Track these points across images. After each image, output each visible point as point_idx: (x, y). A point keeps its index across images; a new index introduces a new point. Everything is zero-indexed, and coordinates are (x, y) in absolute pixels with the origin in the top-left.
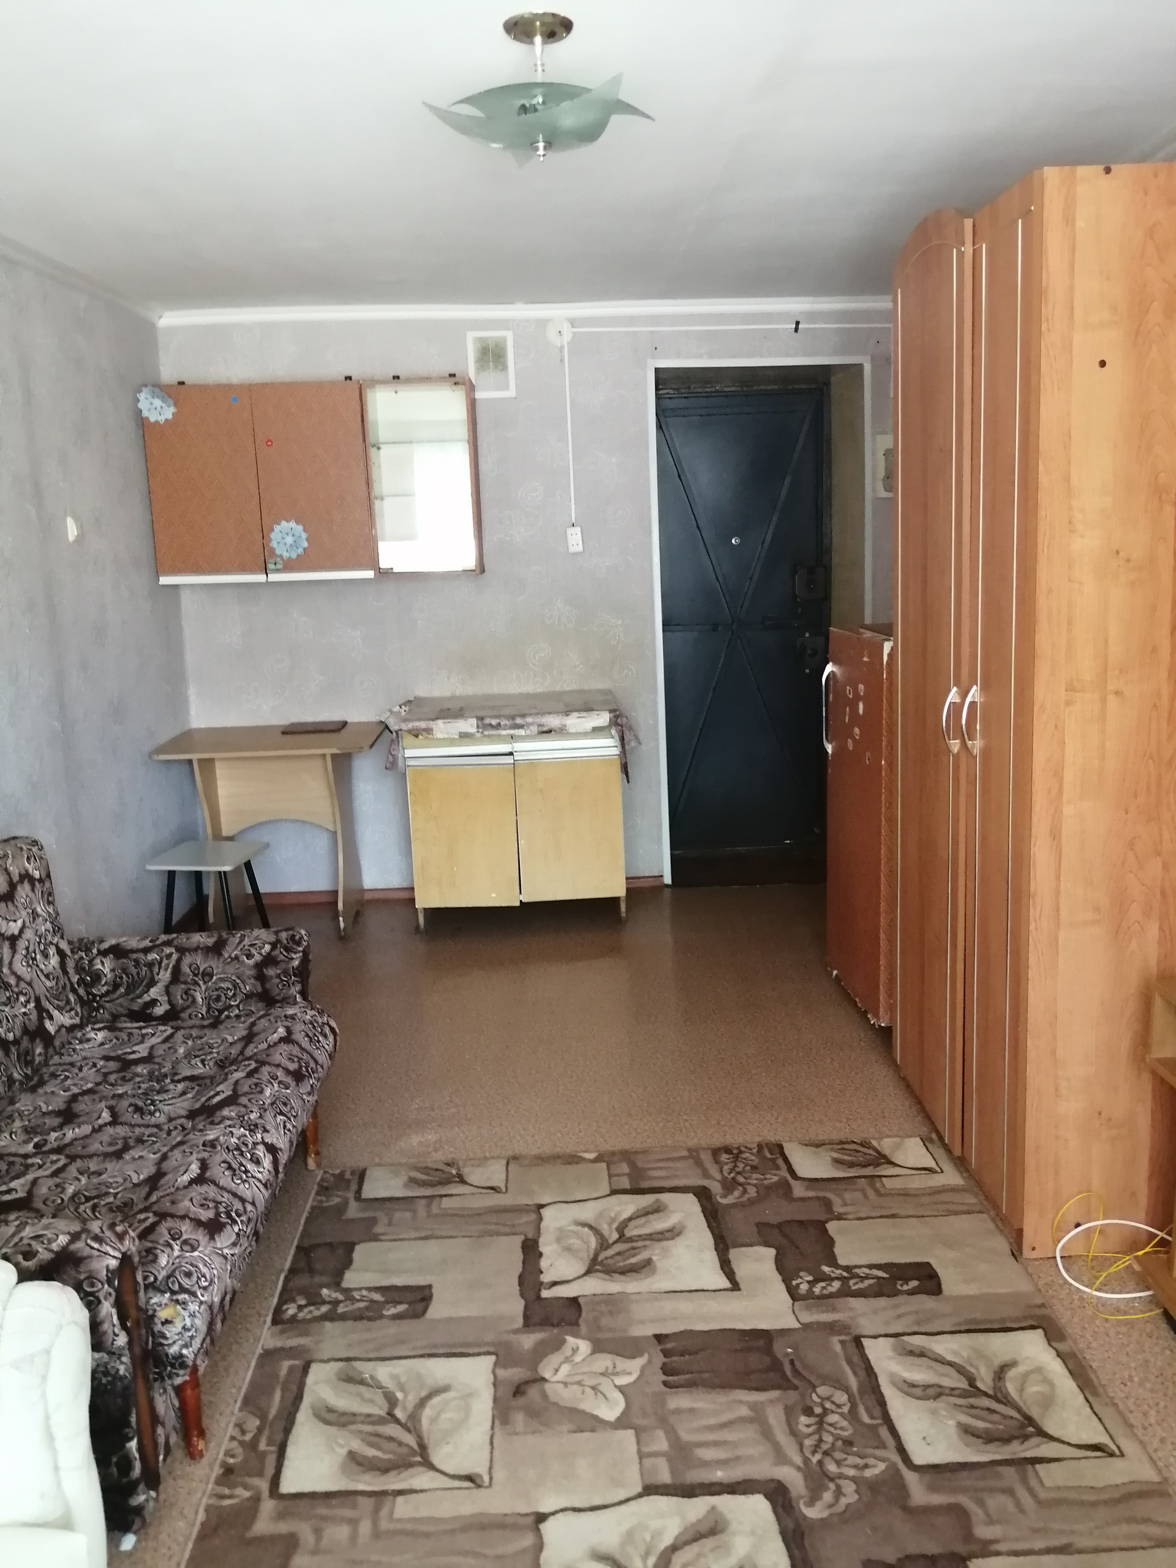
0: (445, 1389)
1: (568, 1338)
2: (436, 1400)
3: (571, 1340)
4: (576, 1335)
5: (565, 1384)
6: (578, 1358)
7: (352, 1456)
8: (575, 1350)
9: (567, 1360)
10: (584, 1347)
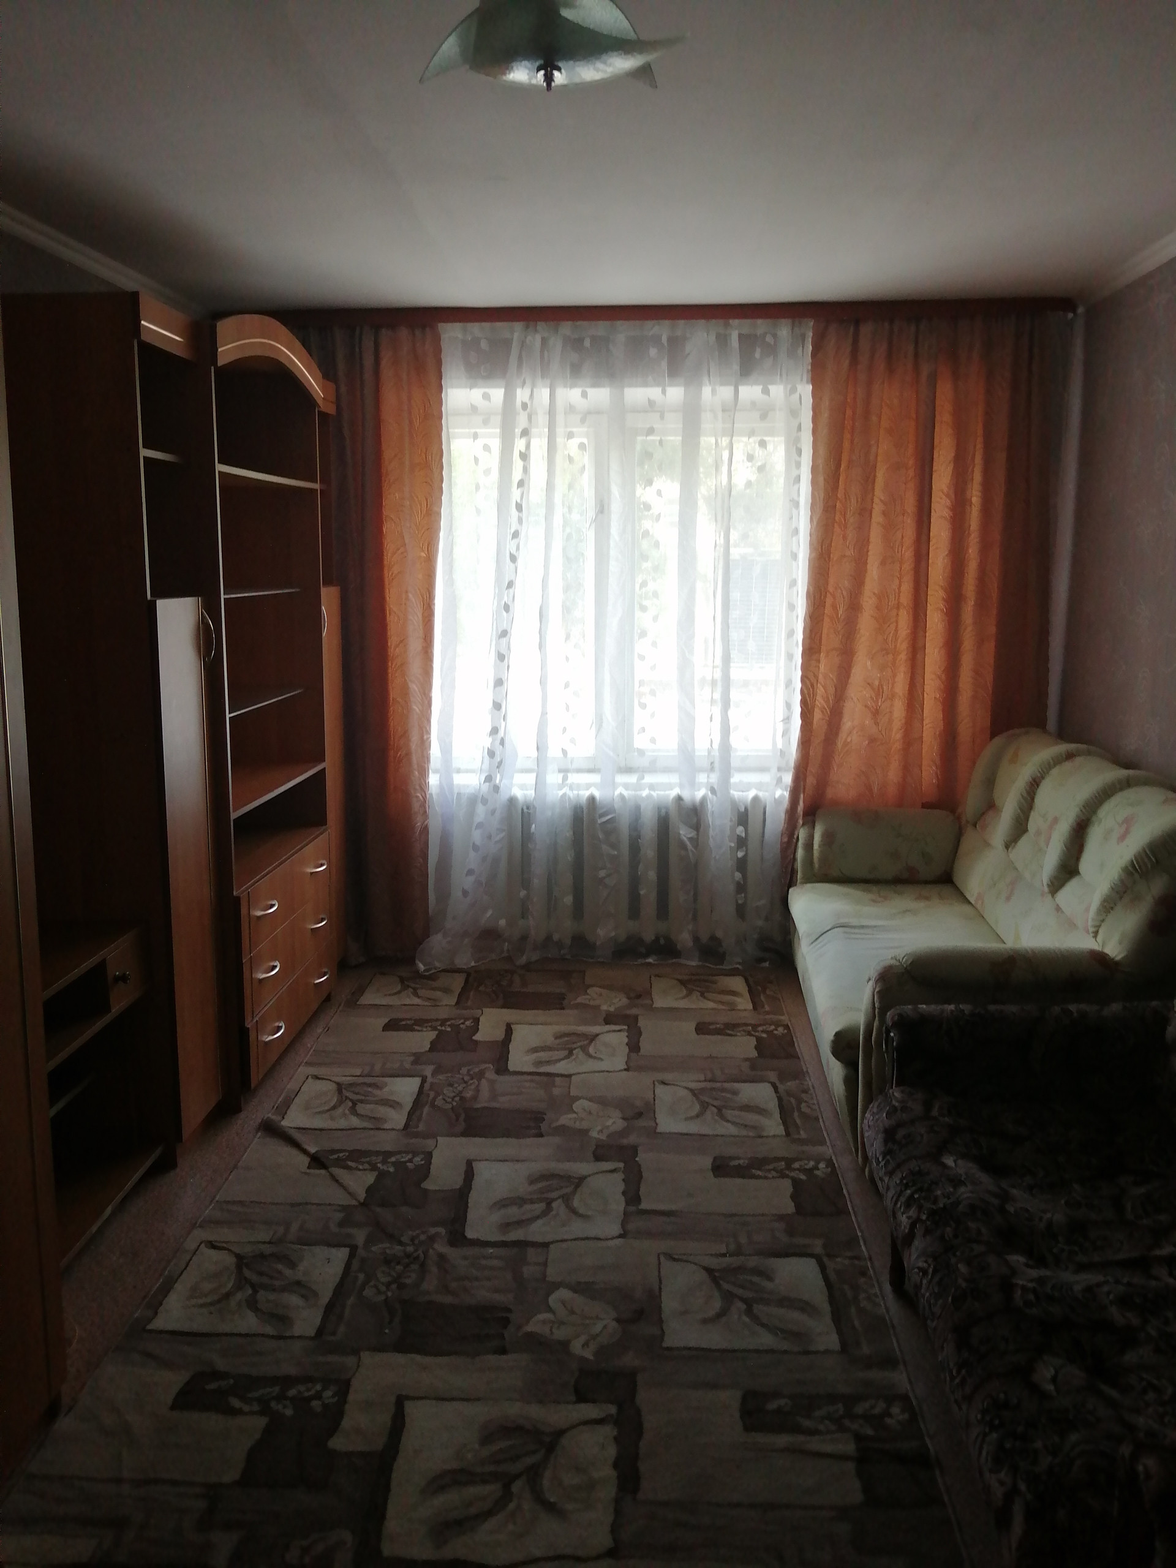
0: (705, 1321)
1: (591, 1358)
2: (711, 1313)
3: (588, 1354)
4: (582, 1359)
5: (597, 1318)
6: (583, 1339)
7: (770, 1279)
8: (586, 1345)
9: (594, 1337)
10: (576, 1347)
